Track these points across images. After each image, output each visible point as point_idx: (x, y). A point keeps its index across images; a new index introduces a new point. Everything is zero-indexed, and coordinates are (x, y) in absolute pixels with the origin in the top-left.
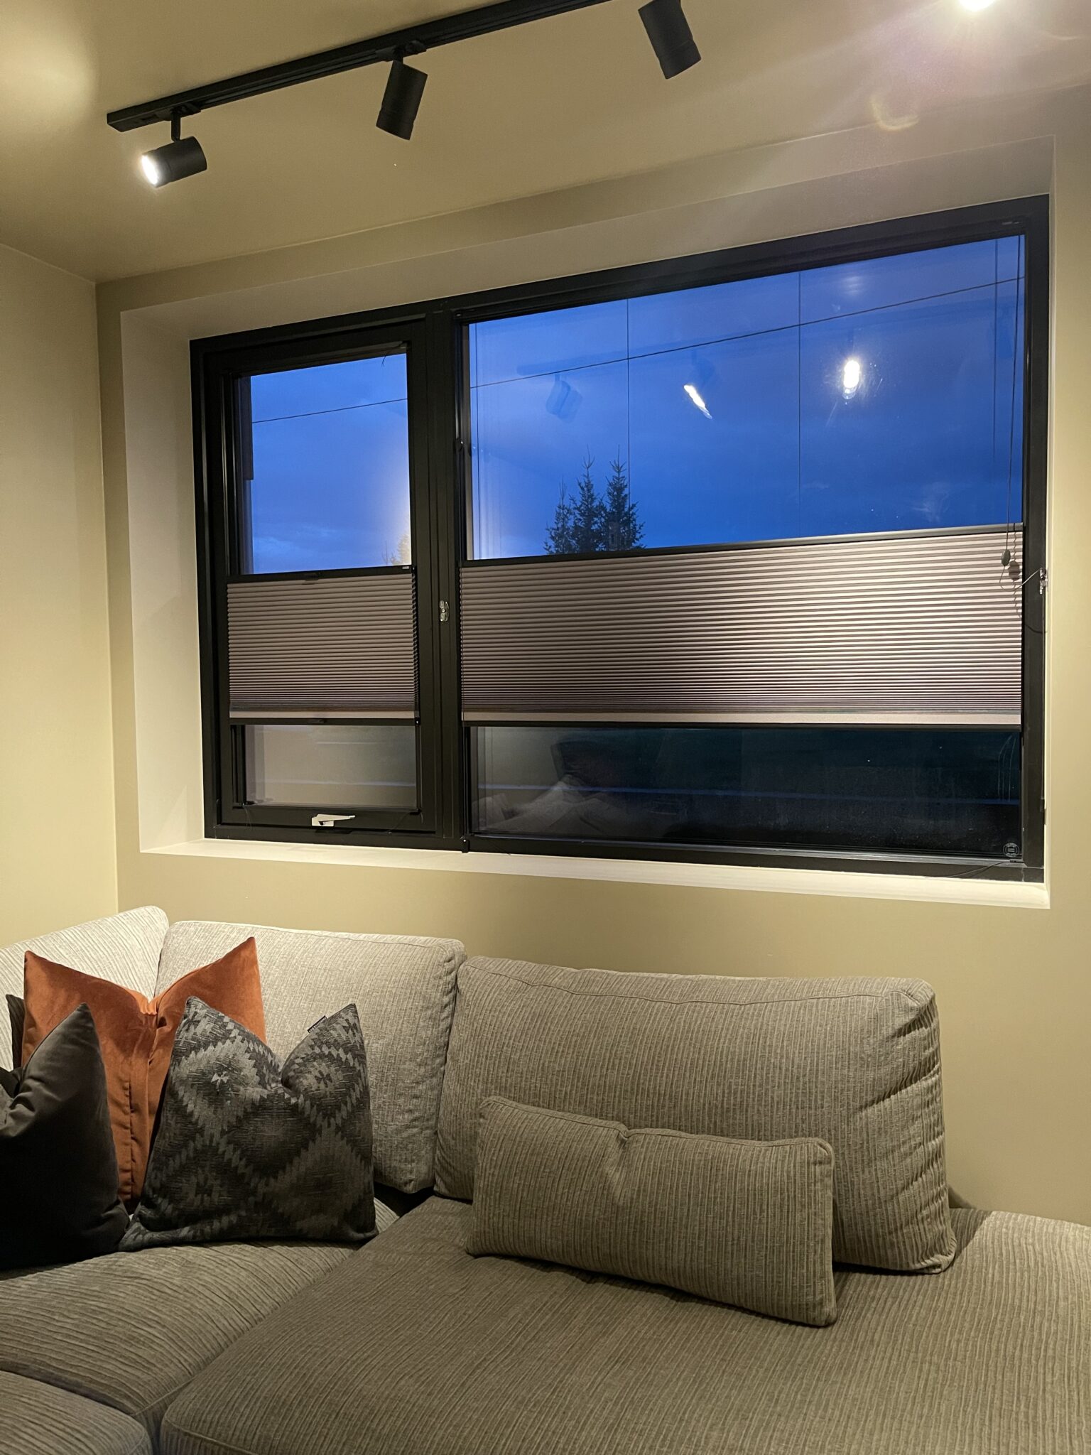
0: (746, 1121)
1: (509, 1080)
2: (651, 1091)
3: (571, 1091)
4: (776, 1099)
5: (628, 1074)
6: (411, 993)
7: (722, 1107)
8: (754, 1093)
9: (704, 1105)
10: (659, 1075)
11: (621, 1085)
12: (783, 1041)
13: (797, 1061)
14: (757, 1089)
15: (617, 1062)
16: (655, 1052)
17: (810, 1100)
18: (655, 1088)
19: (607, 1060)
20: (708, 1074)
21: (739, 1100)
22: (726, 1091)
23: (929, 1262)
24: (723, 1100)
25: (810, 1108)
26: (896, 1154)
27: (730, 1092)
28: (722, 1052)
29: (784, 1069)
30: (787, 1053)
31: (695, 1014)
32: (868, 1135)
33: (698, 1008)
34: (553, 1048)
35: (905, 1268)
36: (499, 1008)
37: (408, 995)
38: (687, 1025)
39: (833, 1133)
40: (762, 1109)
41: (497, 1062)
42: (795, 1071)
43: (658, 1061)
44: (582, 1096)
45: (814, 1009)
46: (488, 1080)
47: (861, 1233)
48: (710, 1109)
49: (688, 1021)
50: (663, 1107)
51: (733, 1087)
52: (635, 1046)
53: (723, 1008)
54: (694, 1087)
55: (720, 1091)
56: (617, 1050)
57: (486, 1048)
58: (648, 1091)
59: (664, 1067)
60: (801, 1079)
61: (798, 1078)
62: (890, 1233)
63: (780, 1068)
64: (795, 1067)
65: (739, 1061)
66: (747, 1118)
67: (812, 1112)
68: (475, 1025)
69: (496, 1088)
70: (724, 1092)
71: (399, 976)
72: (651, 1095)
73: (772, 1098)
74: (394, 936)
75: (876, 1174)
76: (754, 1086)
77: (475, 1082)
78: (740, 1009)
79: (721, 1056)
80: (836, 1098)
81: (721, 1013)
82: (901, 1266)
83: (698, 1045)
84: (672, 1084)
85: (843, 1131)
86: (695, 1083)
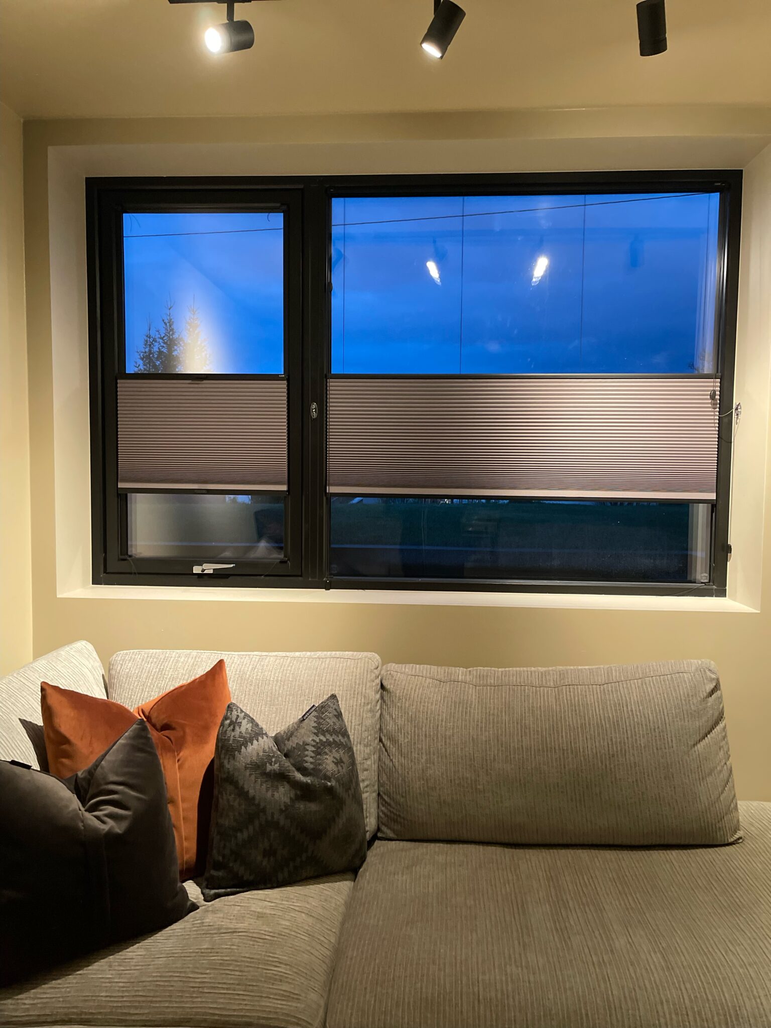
0: (626, 761)
1: (448, 751)
2: (557, 748)
3: (498, 753)
4: (642, 745)
5: (537, 738)
6: (354, 694)
7: (609, 754)
8: (628, 743)
9: (596, 753)
10: (560, 737)
11: (534, 746)
12: (639, 706)
13: (651, 718)
14: (630, 739)
15: (527, 731)
16: (553, 721)
17: (664, 744)
18: (559, 745)
19: (520, 730)
20: (594, 732)
21: (619, 748)
22: (610, 743)
23: (736, 836)
24: (609, 750)
25: (665, 748)
26: (716, 772)
27: (612, 744)
28: (600, 717)
29: (644, 725)
30: (644, 714)
31: (572, 694)
32: (700, 762)
33: (571, 690)
34: (478, 725)
35: (726, 842)
36: (426, 700)
37: (352, 696)
38: (569, 702)
39: (681, 762)
40: (635, 752)
41: (435, 738)
42: (652, 725)
43: (557, 728)
44: (507, 757)
45: (652, 684)
46: (430, 752)
47: (703, 825)
48: (601, 756)
49: (569, 698)
50: (568, 758)
51: (614, 740)
52: (537, 719)
53: (589, 688)
54: (587, 743)
55: (606, 744)
56: (525, 723)
57: (424, 729)
58: (555, 748)
59: (562, 731)
60: (656, 730)
61: (654, 729)
62: (719, 822)
63: (642, 725)
64: (651, 722)
65: (614, 722)
66: (626, 759)
67: (667, 750)
68: (410, 714)
69: (438, 757)
70: (608, 744)
71: (342, 682)
72: (557, 751)
73: (640, 744)
74: (325, 653)
75: (708, 786)
76: (628, 738)
77: (418, 754)
78: (600, 688)
79: (601, 720)
80: (680, 740)
81: (590, 691)
82: (725, 841)
83: (582, 714)
84: (571, 742)
85: (687, 761)
86: (587, 739)
